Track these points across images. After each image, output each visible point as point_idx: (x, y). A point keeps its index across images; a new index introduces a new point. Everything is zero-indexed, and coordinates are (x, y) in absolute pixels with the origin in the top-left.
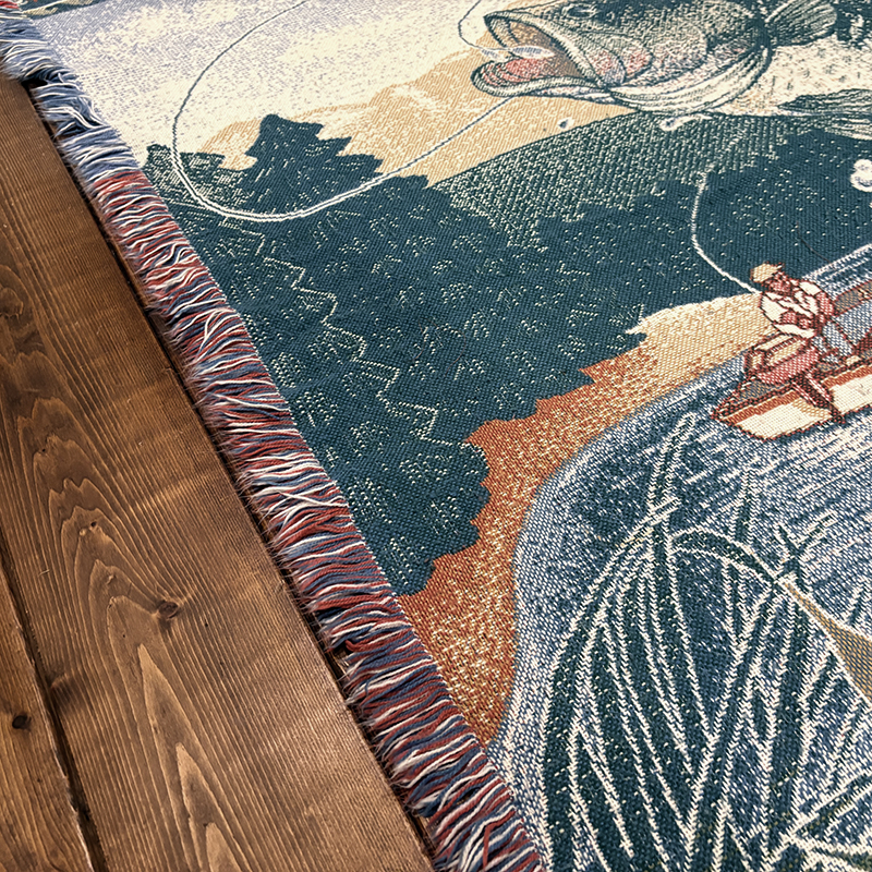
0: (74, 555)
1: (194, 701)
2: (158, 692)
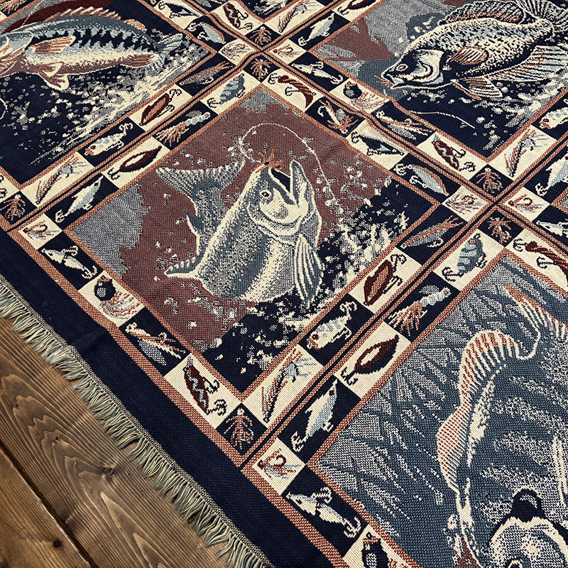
0: (53, 457)
1: (135, 512)
2: (117, 512)
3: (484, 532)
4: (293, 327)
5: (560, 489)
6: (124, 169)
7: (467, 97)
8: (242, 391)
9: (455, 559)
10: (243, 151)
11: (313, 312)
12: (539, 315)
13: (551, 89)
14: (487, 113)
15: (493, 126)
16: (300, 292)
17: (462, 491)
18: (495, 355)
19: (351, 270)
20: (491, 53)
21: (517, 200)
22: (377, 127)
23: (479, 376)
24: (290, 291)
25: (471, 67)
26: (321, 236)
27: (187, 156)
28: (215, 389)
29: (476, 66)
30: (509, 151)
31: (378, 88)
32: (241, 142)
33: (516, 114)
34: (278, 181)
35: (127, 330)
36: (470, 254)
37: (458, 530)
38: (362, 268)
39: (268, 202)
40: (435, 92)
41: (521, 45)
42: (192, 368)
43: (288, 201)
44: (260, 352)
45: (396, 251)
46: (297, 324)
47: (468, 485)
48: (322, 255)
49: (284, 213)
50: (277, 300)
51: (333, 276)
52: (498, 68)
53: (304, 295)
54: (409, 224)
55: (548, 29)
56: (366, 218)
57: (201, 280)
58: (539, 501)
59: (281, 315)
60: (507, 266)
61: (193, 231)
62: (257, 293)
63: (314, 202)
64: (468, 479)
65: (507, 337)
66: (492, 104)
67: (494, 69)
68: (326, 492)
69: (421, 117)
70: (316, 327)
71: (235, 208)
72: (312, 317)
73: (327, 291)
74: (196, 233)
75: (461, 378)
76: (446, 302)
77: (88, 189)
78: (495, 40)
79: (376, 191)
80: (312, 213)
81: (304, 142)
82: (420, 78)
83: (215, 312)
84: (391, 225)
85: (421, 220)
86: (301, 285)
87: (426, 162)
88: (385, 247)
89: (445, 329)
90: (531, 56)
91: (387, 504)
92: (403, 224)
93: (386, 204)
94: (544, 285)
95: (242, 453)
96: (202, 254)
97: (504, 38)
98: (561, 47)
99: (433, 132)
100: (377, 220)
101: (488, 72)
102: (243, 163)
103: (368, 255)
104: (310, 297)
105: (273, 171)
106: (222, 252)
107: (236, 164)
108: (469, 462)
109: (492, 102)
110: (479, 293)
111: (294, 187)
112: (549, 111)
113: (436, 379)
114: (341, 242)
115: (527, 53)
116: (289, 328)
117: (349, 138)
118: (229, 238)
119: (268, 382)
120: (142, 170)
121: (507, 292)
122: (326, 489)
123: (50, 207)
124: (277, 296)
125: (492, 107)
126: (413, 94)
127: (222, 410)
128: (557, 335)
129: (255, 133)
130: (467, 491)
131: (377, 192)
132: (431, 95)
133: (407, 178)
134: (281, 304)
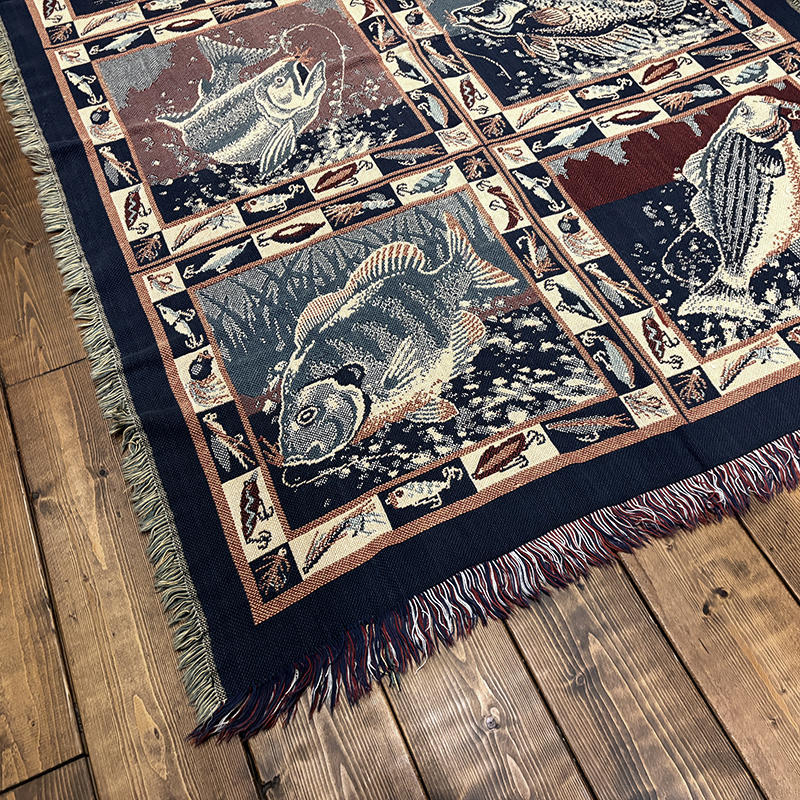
3: (302, 379)
4: (239, 189)
5: (386, 373)
6: (169, 28)
7: (522, 51)
8: (166, 222)
9: (265, 390)
10: (282, 42)
11: (264, 183)
12: (462, 244)
13: (612, 66)
14: (532, 70)
15: (531, 82)
16: (262, 165)
17: (303, 348)
18: (400, 262)
19: (318, 160)
20: (575, 19)
21: (508, 149)
22: (417, 53)
23: (374, 273)
24: (253, 162)
25: (546, 26)
26: (308, 128)
27: (231, 32)
28: (146, 214)
29: (552, 27)
30: (530, 107)
31: (441, 20)
32: (285, 34)
33: (560, 78)
34: (297, 73)
35: (101, 151)
36: (433, 180)
37: (281, 373)
38: (329, 162)
39: (278, 86)
40: (493, 39)
41: (609, 19)
42: (137, 194)
43: (297, 91)
44: (199, 200)
45: (368, 158)
46: (243, 188)
47: (311, 346)
48: (299, 142)
49: (288, 100)
50: (237, 165)
51: (299, 161)
52: (573, 35)
53: (264, 169)
54: (394, 140)
55: (649, 13)
56: (358, 125)
57: (184, 132)
58: (363, 375)
59: (234, 178)
60: (460, 199)
61: (199, 93)
62: (224, 156)
63: (319, 99)
64: (314, 341)
65: (419, 251)
66: (542, 63)
67: (568, 34)
68: (191, 313)
69: (465, 56)
70: (258, 196)
71: (245, 85)
72: (260, 187)
73: (285, 171)
74: (200, 95)
75: (358, 269)
76: (386, 210)
77: (131, 35)
78: (587, 9)
79: (383, 105)
80: (312, 107)
81: (342, 48)
82: (486, 22)
83: (180, 160)
84: (377, 136)
85: (407, 140)
86: (266, 160)
87: (443, 94)
88: (360, 152)
89: (370, 230)
90: (612, 32)
91: (235, 336)
92: (389, 138)
93: (384, 119)
94: (483, 222)
95: (140, 265)
96: (195, 111)
97: (596, 9)
98: (650, 32)
99: (468, 72)
100: (367, 129)
101: (560, 35)
102: (277, 51)
103: (341, 154)
104: (268, 171)
105: (299, 65)
106: (213, 116)
107: (269, 50)
108: (322, 329)
109: (544, 62)
110: (418, 212)
111: (310, 82)
112: (595, 84)
113: (336, 265)
114: (323, 137)
115: (611, 27)
116: (235, 189)
117: (384, 55)
118: (226, 106)
119: (192, 223)
120: (185, 33)
121: (446, 218)
122: (192, 310)
123: (89, 41)
124: (239, 163)
125: (540, 66)
126: (471, 36)
127: (143, 231)
128: (467, 265)
129: (302, 29)
130: (307, 350)
131: (382, 107)
132: (488, 41)
133: (417, 103)
134: (240, 169)
